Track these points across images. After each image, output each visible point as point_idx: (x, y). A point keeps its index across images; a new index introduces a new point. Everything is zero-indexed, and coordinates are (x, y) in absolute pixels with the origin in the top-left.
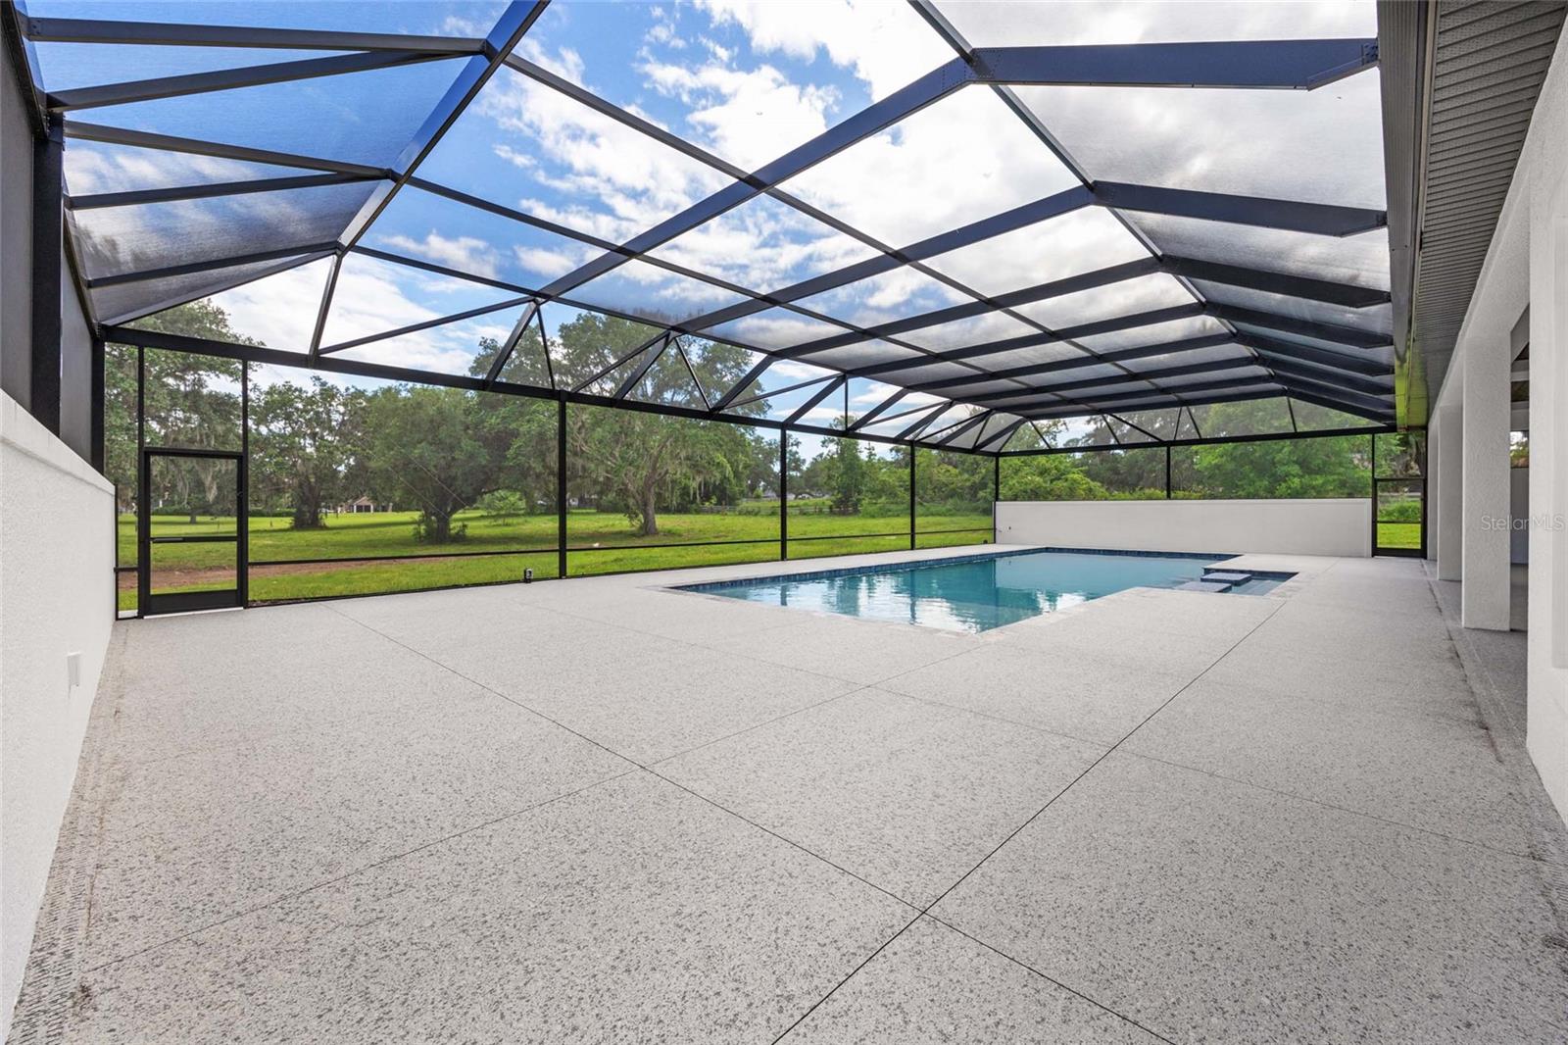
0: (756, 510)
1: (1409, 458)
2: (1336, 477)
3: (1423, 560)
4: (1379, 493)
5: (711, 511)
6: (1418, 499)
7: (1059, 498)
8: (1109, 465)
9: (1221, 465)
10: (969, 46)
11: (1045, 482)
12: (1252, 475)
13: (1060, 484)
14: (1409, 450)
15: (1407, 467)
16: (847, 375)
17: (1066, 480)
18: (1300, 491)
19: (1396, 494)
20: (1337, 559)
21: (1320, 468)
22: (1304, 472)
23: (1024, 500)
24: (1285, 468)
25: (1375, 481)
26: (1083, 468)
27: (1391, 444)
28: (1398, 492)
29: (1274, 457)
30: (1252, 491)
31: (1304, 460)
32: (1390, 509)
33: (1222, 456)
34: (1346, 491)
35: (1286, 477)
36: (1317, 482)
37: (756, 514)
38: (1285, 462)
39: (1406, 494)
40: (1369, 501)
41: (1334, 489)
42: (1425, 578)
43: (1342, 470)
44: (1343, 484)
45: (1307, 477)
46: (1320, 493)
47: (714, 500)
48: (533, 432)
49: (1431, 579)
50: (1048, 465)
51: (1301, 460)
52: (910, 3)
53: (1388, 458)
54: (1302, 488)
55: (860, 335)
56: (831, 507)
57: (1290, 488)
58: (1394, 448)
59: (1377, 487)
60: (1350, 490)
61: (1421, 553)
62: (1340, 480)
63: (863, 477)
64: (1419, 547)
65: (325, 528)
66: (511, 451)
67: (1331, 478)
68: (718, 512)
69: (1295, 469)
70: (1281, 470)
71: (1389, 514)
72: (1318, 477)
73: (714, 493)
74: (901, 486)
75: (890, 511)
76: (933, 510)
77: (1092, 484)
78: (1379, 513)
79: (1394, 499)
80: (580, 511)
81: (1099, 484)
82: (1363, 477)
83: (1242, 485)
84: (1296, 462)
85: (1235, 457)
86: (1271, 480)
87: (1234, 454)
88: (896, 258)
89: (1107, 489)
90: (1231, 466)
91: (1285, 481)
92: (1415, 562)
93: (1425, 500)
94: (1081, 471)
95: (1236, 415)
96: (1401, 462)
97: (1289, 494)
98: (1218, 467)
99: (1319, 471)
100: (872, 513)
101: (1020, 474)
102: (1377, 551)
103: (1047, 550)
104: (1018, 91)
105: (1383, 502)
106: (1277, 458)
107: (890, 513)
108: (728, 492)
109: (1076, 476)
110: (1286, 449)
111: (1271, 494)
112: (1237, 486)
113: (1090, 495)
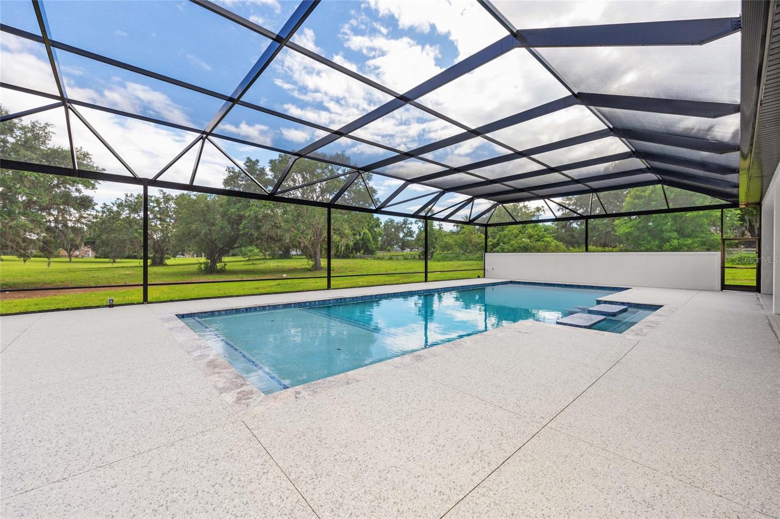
0: (382, 257)
1: (744, 229)
2: (699, 239)
3: (758, 294)
4: (726, 249)
5: (360, 258)
6: (755, 252)
7: (539, 251)
8: (569, 233)
9: (631, 233)
10: (515, 28)
11: (531, 242)
12: (649, 238)
13: (539, 243)
14: (745, 224)
15: (743, 234)
16: (445, 191)
17: (543, 241)
18: (677, 247)
19: (737, 249)
20: (696, 292)
21: (690, 234)
22: (680, 236)
23: (519, 252)
24: (669, 234)
25: (723, 240)
26: (553, 235)
27: (734, 220)
28: (738, 248)
29: (662, 228)
30: (649, 247)
31: (680, 230)
32: (733, 258)
33: (631, 228)
34: (706, 247)
35: (668, 240)
36: (688, 242)
37: (382, 259)
38: (669, 230)
39: (743, 249)
40: (719, 254)
41: (698, 246)
42: (763, 312)
43: (703, 235)
44: (704, 243)
45: (682, 239)
46: (690, 249)
47: (362, 251)
48: (252, 216)
49: (768, 313)
50: (533, 233)
51: (678, 229)
52: (479, 1)
53: (732, 228)
54: (679, 245)
55: (453, 171)
56: (419, 256)
57: (672, 246)
58: (735, 222)
59: (725, 244)
60: (709, 247)
61: (757, 289)
62: (702, 241)
63: (436, 240)
64: (755, 284)
65: (166, 265)
66: (241, 225)
67: (696, 240)
68: (364, 258)
69: (675, 235)
70: (666, 235)
71: (733, 261)
72: (689, 239)
73: (362, 248)
74: (456, 245)
75: (447, 258)
76: (470, 257)
77: (558, 243)
78: (726, 260)
79: (736, 252)
80: (302, 257)
81: (562, 244)
82: (716, 239)
83: (643, 244)
84: (676, 231)
85: (639, 228)
86: (660, 241)
87: (638, 227)
88: (473, 133)
89: (566, 246)
90: (636, 233)
91: (669, 242)
92: (752, 295)
93: (759, 253)
94: (552, 236)
95: (640, 204)
96: (740, 231)
97: (671, 249)
98: (629, 234)
99: (689, 236)
100: (438, 259)
101: (518, 238)
102: (724, 287)
103: (511, 282)
104: (540, 50)
105: (728, 254)
106: (664, 228)
107: (447, 259)
108: (369, 248)
109: (548, 239)
110: (669, 223)
111: (660, 249)
112: (640, 244)
113: (557, 250)
